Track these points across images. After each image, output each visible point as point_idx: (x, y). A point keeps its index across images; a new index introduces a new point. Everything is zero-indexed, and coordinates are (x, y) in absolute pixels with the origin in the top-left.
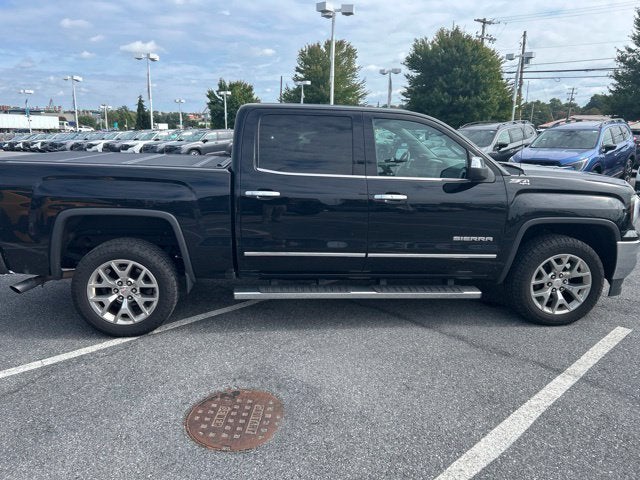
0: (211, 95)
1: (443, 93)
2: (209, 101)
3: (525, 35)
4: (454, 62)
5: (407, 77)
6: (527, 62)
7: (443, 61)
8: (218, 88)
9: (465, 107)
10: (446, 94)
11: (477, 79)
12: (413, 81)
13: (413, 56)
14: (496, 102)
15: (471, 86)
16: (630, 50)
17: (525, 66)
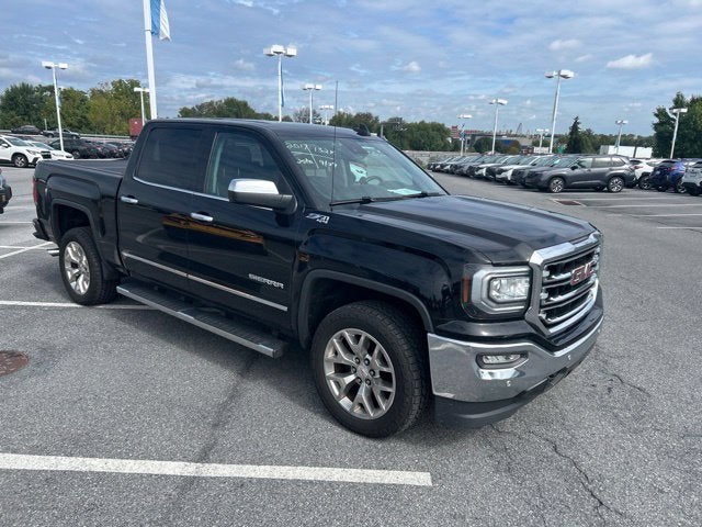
0: (661, 113)
2: (656, 120)
8: (672, 105)
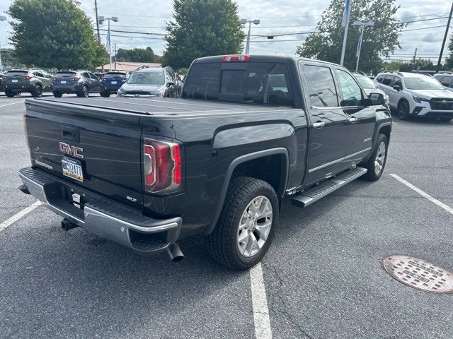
1: (52, 41)
3: (96, 3)
4: (56, 17)
5: (12, 24)
6: (101, 23)
7: (46, 15)
9: (71, 53)
10: (54, 41)
11: (78, 32)
12: (19, 29)
13: (15, 7)
14: (94, 50)
15: (74, 36)
16: (173, 24)
17: (100, 25)
